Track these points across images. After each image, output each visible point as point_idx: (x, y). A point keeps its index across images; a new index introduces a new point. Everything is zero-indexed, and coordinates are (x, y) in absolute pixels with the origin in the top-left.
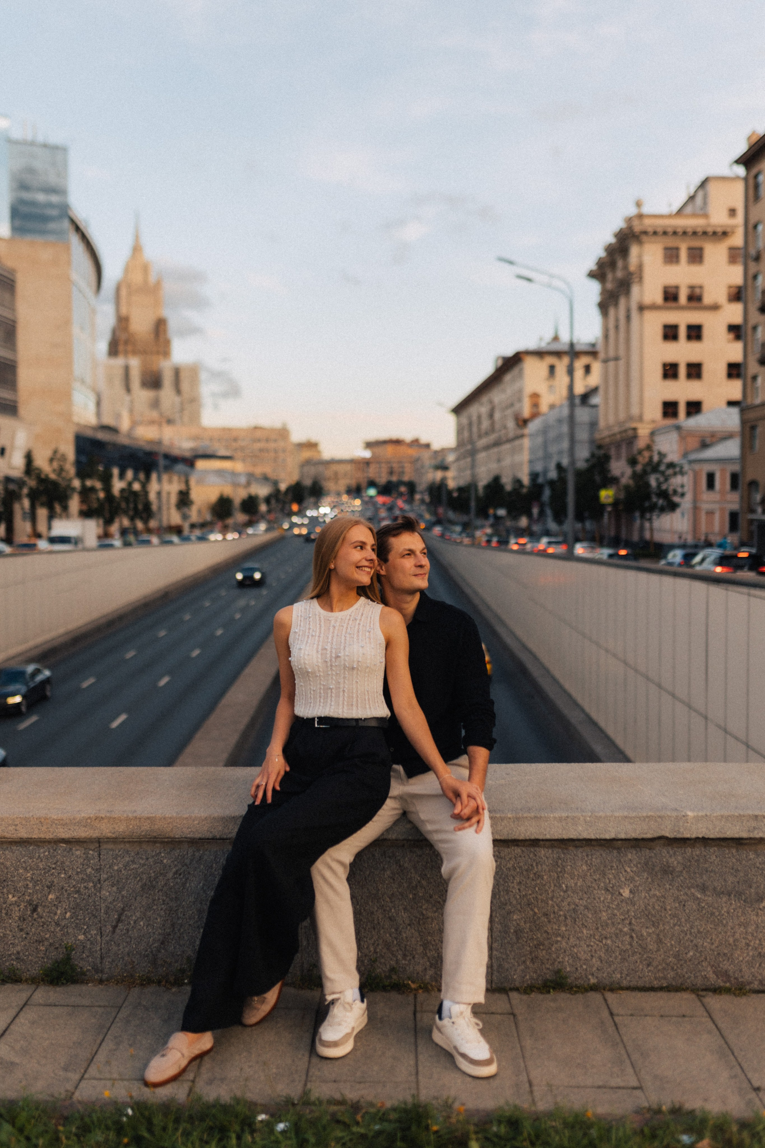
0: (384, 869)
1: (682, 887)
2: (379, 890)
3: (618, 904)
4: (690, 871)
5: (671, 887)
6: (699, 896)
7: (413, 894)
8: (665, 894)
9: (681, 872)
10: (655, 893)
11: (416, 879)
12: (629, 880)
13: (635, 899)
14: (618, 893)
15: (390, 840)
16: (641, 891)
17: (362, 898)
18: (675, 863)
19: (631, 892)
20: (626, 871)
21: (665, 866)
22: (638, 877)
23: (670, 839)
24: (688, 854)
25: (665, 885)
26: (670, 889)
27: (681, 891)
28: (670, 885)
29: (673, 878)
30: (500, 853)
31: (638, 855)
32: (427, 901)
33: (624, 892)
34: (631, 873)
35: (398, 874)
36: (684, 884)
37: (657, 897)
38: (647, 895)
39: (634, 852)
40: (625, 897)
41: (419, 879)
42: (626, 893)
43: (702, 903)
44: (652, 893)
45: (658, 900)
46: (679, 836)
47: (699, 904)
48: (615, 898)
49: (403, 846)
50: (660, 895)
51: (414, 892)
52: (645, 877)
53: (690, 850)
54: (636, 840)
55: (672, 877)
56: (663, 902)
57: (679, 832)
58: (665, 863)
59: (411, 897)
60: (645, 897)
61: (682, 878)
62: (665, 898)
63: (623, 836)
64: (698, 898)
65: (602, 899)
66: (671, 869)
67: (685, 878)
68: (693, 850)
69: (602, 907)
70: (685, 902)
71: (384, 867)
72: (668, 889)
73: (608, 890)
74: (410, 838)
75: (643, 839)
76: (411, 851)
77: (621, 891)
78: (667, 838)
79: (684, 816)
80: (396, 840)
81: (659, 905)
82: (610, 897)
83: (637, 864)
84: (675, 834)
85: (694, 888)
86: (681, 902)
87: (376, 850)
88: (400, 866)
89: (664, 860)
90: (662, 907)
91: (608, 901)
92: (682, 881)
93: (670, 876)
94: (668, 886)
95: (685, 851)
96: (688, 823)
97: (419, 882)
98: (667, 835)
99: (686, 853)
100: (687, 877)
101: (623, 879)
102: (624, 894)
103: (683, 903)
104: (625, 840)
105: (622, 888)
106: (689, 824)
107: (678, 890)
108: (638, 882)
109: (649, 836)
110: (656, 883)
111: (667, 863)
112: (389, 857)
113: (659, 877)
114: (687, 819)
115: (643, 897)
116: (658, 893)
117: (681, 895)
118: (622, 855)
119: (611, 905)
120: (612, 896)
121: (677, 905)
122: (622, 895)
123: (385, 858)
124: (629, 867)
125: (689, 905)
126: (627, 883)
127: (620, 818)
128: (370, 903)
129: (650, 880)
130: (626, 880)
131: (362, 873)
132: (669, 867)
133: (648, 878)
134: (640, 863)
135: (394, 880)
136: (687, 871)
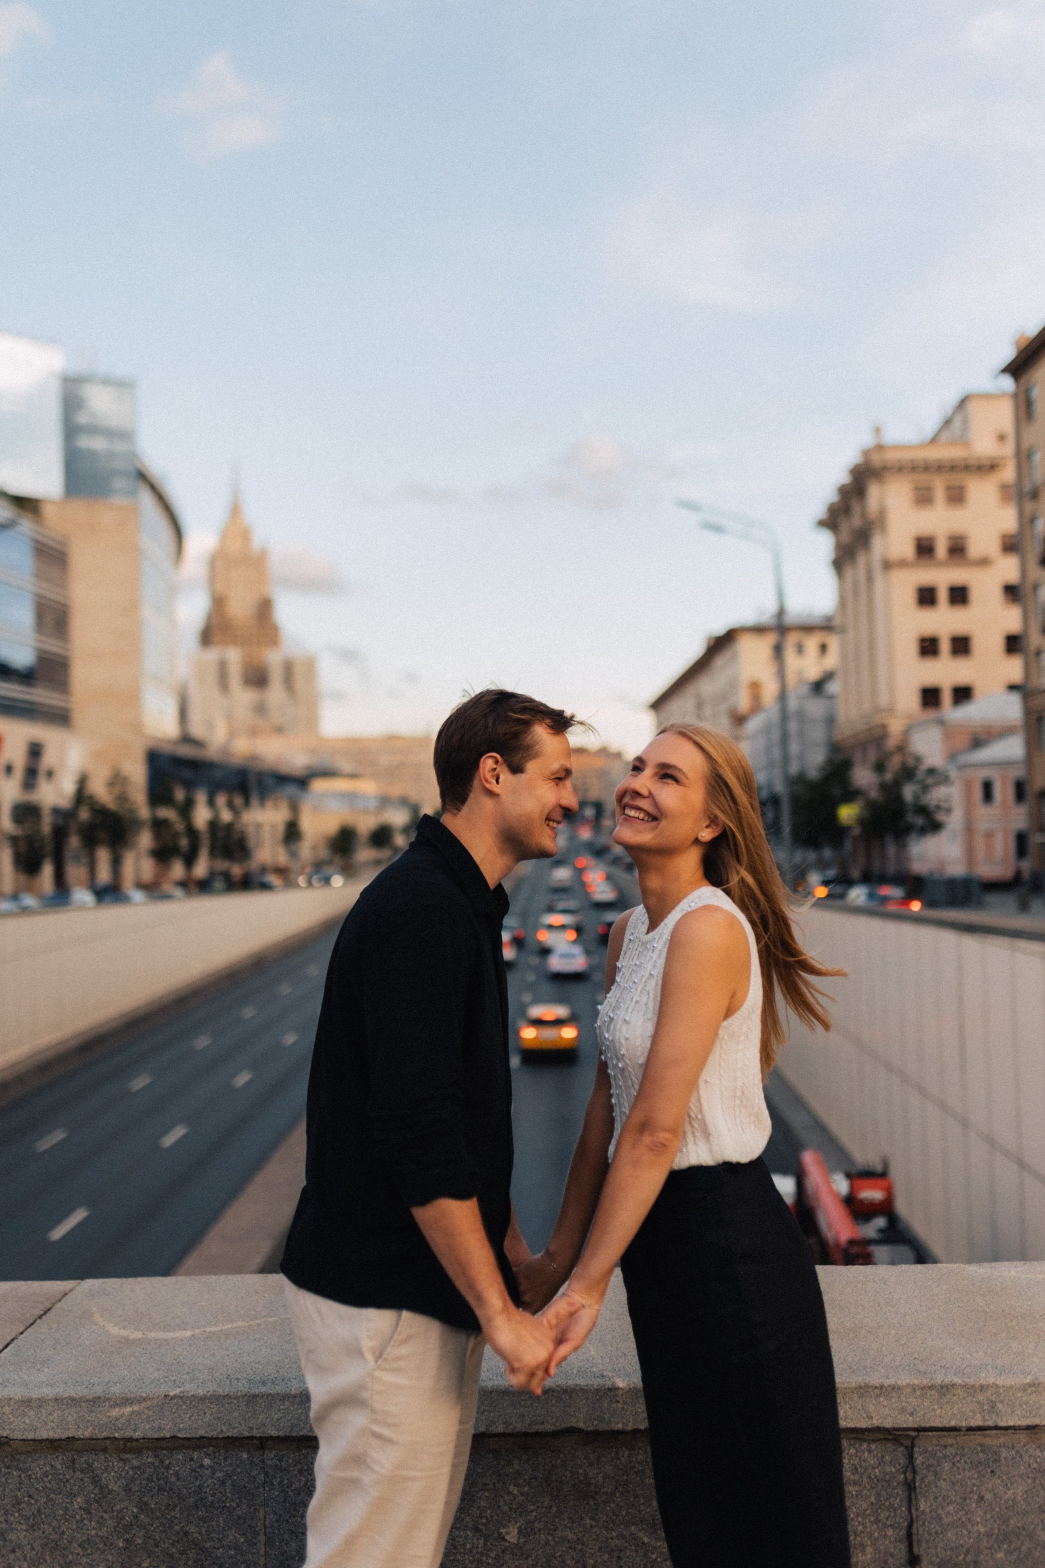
0: (72, 1495)
1: (614, 1522)
2: (63, 1533)
3: (497, 1555)
4: (627, 1491)
5: (593, 1523)
6: (646, 1540)
7: (124, 1540)
8: (584, 1536)
9: (613, 1494)
10: (564, 1533)
11: (130, 1512)
12: (516, 1509)
13: (529, 1546)
14: (496, 1535)
15: (79, 1439)
16: (539, 1530)
17: (33, 1549)
18: (600, 1478)
19: (520, 1532)
20: (509, 1493)
21: (581, 1482)
22: (534, 1504)
23: (587, 1433)
24: (623, 1459)
25: (582, 1519)
26: (592, 1526)
27: (612, 1530)
28: (591, 1518)
29: (597, 1505)
30: (281, 1461)
31: (531, 1463)
32: (150, 1554)
33: (507, 1533)
34: (521, 1498)
35: (97, 1502)
36: (617, 1516)
37: (569, 1541)
38: (550, 1538)
39: (524, 1458)
40: (509, 1542)
41: (135, 1510)
42: (512, 1535)
43: (652, 1553)
44: (559, 1533)
45: (570, 1547)
46: (603, 1427)
47: (646, 1555)
48: (492, 1544)
49: (105, 1450)
50: (574, 1537)
51: (127, 1536)
52: (545, 1504)
53: (627, 1452)
54: (526, 1434)
55: (595, 1504)
56: (580, 1550)
57: (601, 1419)
58: (582, 1478)
59: (121, 1545)
60: (547, 1543)
61: (613, 1505)
62: (583, 1544)
63: (501, 1429)
64: (643, 1543)
65: (468, 1546)
66: (592, 1488)
67: (618, 1506)
68: (632, 1452)
69: (467, 1562)
70: (621, 1550)
71: (71, 1489)
72: (588, 1526)
73: (477, 1530)
74: (116, 1435)
75: (537, 1434)
76: (121, 1459)
77: (503, 1531)
78: (580, 1430)
79: (610, 1390)
80: (91, 1439)
81: (573, 1558)
82: (481, 1541)
83: (530, 1479)
84: (596, 1423)
85: (634, 1524)
86: (613, 1551)
87: (57, 1457)
88: (101, 1488)
89: (580, 1471)
90: (578, 1562)
91: (480, 1550)
92: (613, 1510)
93: (592, 1503)
94: (588, 1521)
95: (617, 1454)
96: (618, 1402)
97: (136, 1517)
98: (581, 1425)
99: (619, 1459)
100: (622, 1504)
101: (505, 1508)
102: (507, 1537)
103: (617, 1553)
104: (505, 1435)
105: (504, 1526)
106: (620, 1406)
107: (607, 1528)
108: (534, 1514)
109: (549, 1428)
110: (566, 1516)
111: (586, 1475)
112: (82, 1472)
113: (571, 1504)
114: (616, 1396)
115: (543, 1542)
116: (570, 1536)
117: (612, 1538)
118: (502, 1462)
119: (484, 1558)
120: (486, 1541)
121: (606, 1557)
122: (504, 1539)
123: (74, 1472)
124: (514, 1485)
125: (628, 1557)
126: (514, 1516)
127: (493, 1395)
128: (47, 1557)
129: (554, 1509)
130: (510, 1509)
131: (32, 1501)
132: (589, 1484)
133: (551, 1507)
134: (535, 1478)
135: (90, 1513)
136: (622, 1493)
